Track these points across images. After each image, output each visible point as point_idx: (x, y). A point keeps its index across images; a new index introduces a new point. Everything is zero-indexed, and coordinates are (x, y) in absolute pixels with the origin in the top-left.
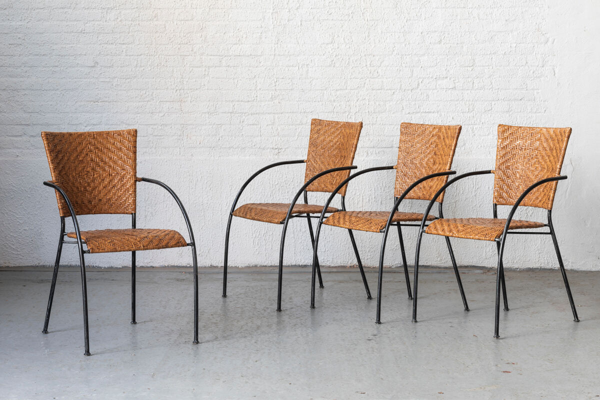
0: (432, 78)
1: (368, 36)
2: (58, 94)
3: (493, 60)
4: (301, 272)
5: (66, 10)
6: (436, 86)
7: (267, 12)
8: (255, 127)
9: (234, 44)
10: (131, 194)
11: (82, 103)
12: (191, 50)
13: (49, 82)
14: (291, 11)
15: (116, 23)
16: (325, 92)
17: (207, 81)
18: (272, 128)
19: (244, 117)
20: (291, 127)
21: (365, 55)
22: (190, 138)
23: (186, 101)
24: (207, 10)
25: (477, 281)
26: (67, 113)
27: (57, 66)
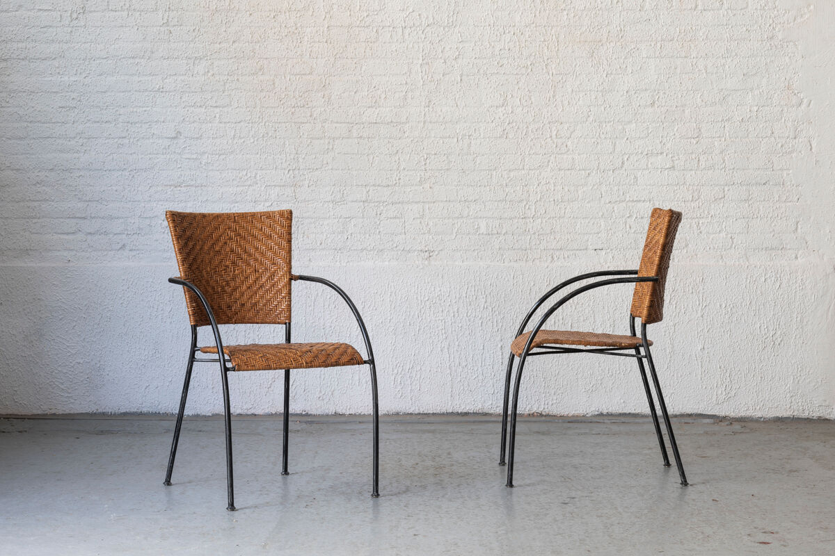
0: (642, 153)
1: (554, 96)
2: (125, 176)
3: (726, 128)
4: (460, 422)
5: (137, 60)
6: (647, 165)
7: (414, 63)
8: (398, 220)
9: (369, 107)
10: (284, 297)
11: (159, 189)
12: (309, 115)
13: (113, 159)
14: (447, 61)
15: (206, 77)
16: (494, 173)
17: (331, 158)
18: (420, 222)
19: (382, 208)
20: (446, 221)
21: (549, 123)
22: (308, 237)
23: (303, 186)
24: (332, 60)
25: (706, 433)
26: (139, 201)
27: (125, 137)
